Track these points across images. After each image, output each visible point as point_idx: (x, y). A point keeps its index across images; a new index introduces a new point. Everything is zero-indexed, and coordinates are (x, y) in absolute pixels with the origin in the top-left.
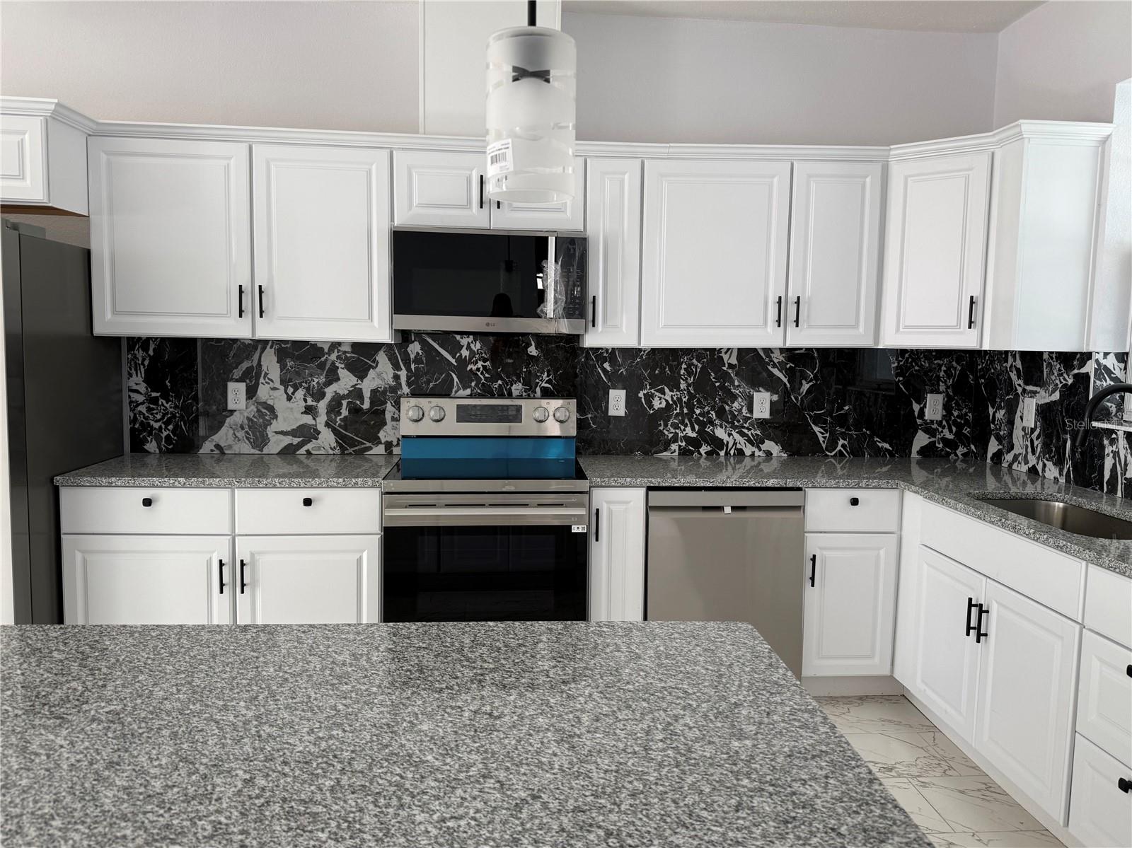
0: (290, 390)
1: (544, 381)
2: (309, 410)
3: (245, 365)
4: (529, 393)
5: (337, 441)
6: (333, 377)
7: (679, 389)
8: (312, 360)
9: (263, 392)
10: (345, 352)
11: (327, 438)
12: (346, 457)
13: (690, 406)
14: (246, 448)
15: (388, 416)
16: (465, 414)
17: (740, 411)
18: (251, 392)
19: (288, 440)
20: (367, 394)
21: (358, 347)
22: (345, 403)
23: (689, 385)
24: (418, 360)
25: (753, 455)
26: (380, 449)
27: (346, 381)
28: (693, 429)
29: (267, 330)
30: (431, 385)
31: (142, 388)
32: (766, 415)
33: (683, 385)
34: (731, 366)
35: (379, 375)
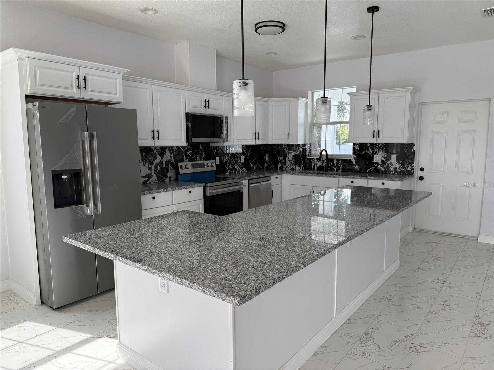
0: (144, 163)
1: (203, 156)
2: (150, 169)
5: (157, 178)
6: (155, 158)
8: (149, 153)
10: (158, 150)
11: (154, 177)
12: (160, 183)
15: (169, 169)
16: (193, 166)
17: (239, 161)
19: (144, 179)
20: (164, 163)
22: (158, 165)
25: (241, 172)
26: (168, 179)
27: (159, 158)
28: (231, 166)
30: (179, 159)
35: (167, 157)
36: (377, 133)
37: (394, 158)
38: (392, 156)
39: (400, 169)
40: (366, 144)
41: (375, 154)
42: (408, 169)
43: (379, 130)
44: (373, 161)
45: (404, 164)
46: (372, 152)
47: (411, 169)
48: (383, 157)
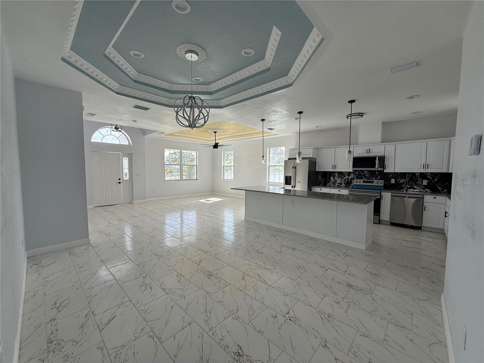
0: (339, 178)
1: (379, 177)
2: (341, 181)
3: (333, 175)
4: (376, 179)
6: (345, 176)
7: (406, 179)
8: (342, 174)
9: (335, 178)
11: (344, 184)
13: (408, 182)
14: (333, 185)
15: (352, 182)
16: (364, 182)
17: (420, 183)
18: (334, 178)
19: (338, 184)
20: (349, 179)
21: (348, 172)
22: (346, 180)
23: (408, 179)
24: (357, 174)
25: (423, 191)
26: (351, 186)
27: (347, 177)
28: (409, 186)
29: (336, 170)
30: (359, 178)
31: (321, 177)
32: (426, 184)
33: (407, 179)
34: (418, 176)
35: (351, 176)
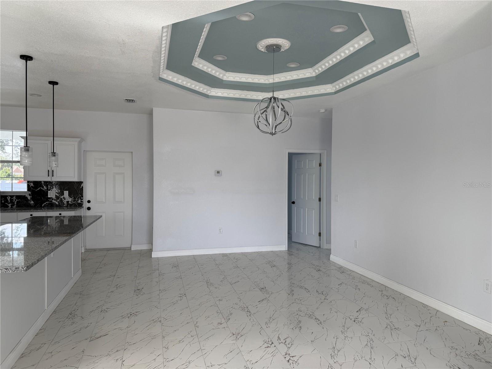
36: (51, 173)
37: (66, 193)
38: (65, 192)
39: (72, 202)
40: (41, 182)
41: (49, 190)
42: (79, 202)
43: (53, 170)
44: (48, 196)
45: (75, 198)
46: (46, 189)
47: (81, 201)
48: (57, 193)
